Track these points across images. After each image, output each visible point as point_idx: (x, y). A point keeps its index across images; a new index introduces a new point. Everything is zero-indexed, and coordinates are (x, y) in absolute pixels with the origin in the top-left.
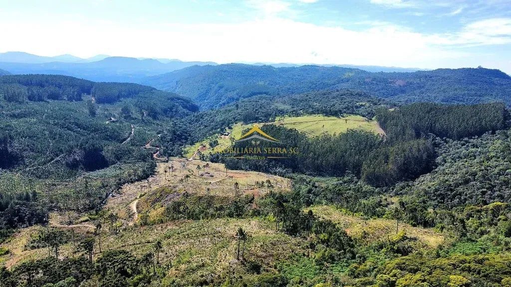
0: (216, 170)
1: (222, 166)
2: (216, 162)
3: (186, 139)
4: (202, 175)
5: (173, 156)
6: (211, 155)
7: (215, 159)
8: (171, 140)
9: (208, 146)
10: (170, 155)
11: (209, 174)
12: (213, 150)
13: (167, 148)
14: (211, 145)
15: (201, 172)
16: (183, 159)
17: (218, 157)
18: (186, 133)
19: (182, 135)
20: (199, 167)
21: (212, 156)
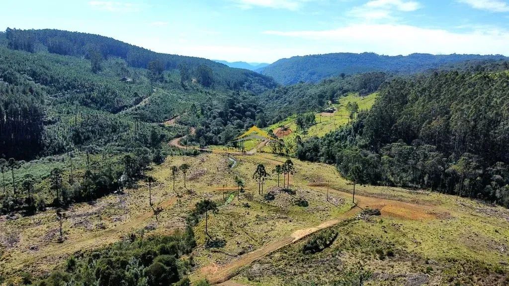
0: (316, 181)
1: (329, 172)
2: (312, 160)
3: (253, 117)
4: (270, 197)
5: (216, 144)
6: (300, 142)
7: (309, 154)
8: (221, 114)
9: (293, 127)
10: (210, 142)
11: (293, 193)
12: (305, 133)
13: (207, 127)
14: (300, 123)
15: (269, 185)
16: (235, 151)
17: (316, 149)
18: (255, 107)
19: (245, 109)
20: (261, 170)
21: (303, 145)
